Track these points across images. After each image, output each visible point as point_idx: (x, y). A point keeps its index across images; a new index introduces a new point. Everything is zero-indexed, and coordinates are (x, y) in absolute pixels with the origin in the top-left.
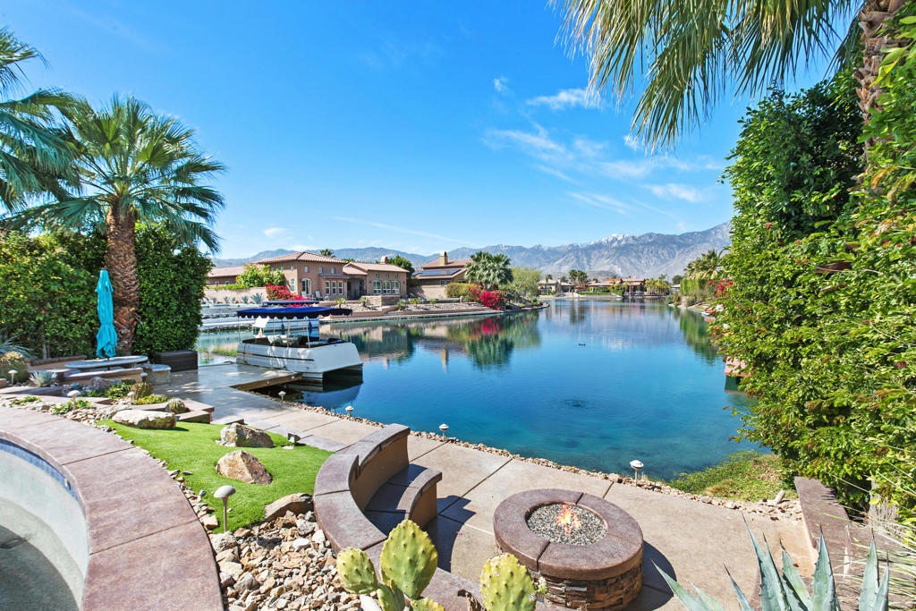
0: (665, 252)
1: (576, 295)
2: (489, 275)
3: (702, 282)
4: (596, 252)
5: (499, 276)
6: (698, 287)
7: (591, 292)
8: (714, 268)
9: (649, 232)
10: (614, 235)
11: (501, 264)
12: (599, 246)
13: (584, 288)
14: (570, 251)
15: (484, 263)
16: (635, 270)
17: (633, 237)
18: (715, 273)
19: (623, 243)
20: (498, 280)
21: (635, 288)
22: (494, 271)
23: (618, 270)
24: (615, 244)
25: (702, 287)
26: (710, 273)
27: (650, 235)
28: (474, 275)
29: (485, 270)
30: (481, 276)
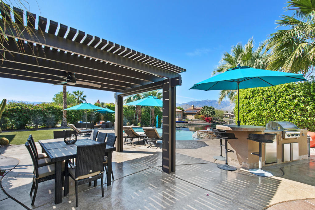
2: (208, 113)
5: (211, 113)
11: (212, 109)
15: (206, 109)
22: (210, 111)
28: (203, 112)
29: (207, 111)
30: (205, 113)
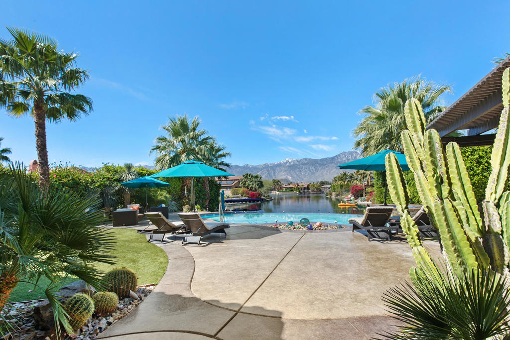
0: (313, 168)
1: (277, 192)
2: (253, 184)
3: (342, 186)
4: (278, 168)
5: (258, 185)
6: (340, 188)
7: (284, 191)
8: (346, 180)
9: (305, 157)
10: (287, 159)
11: (258, 179)
12: (279, 165)
13: (280, 189)
14: (264, 168)
15: (250, 179)
16: (299, 178)
17: (297, 160)
18: (346, 182)
19: (292, 163)
20: (257, 187)
21: (305, 188)
22: (255, 182)
23: (290, 178)
24: (288, 164)
25: (341, 188)
26: (344, 182)
27: (305, 159)
28: (245, 184)
29: (251, 182)
30: (249, 185)
